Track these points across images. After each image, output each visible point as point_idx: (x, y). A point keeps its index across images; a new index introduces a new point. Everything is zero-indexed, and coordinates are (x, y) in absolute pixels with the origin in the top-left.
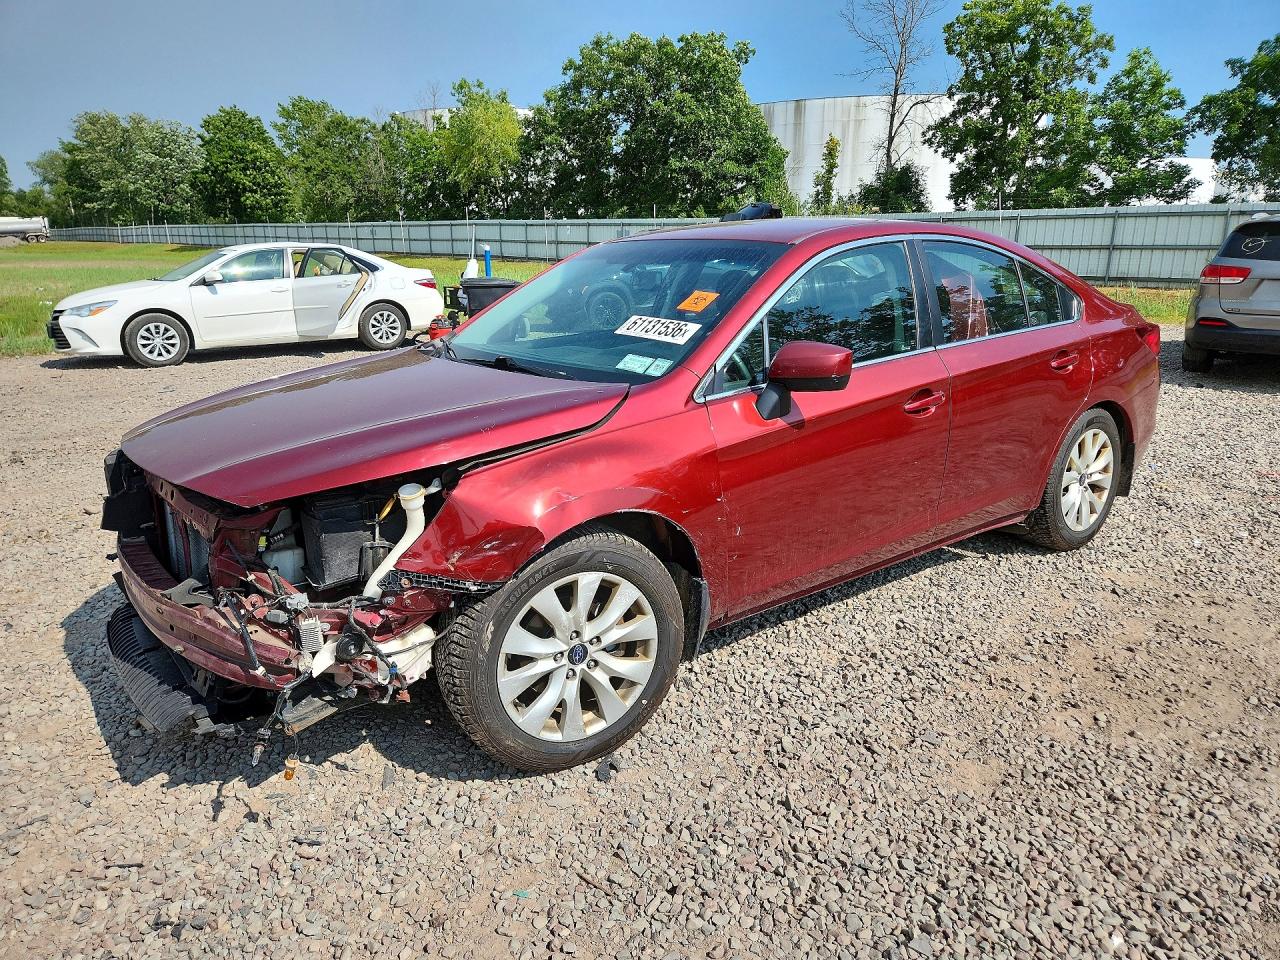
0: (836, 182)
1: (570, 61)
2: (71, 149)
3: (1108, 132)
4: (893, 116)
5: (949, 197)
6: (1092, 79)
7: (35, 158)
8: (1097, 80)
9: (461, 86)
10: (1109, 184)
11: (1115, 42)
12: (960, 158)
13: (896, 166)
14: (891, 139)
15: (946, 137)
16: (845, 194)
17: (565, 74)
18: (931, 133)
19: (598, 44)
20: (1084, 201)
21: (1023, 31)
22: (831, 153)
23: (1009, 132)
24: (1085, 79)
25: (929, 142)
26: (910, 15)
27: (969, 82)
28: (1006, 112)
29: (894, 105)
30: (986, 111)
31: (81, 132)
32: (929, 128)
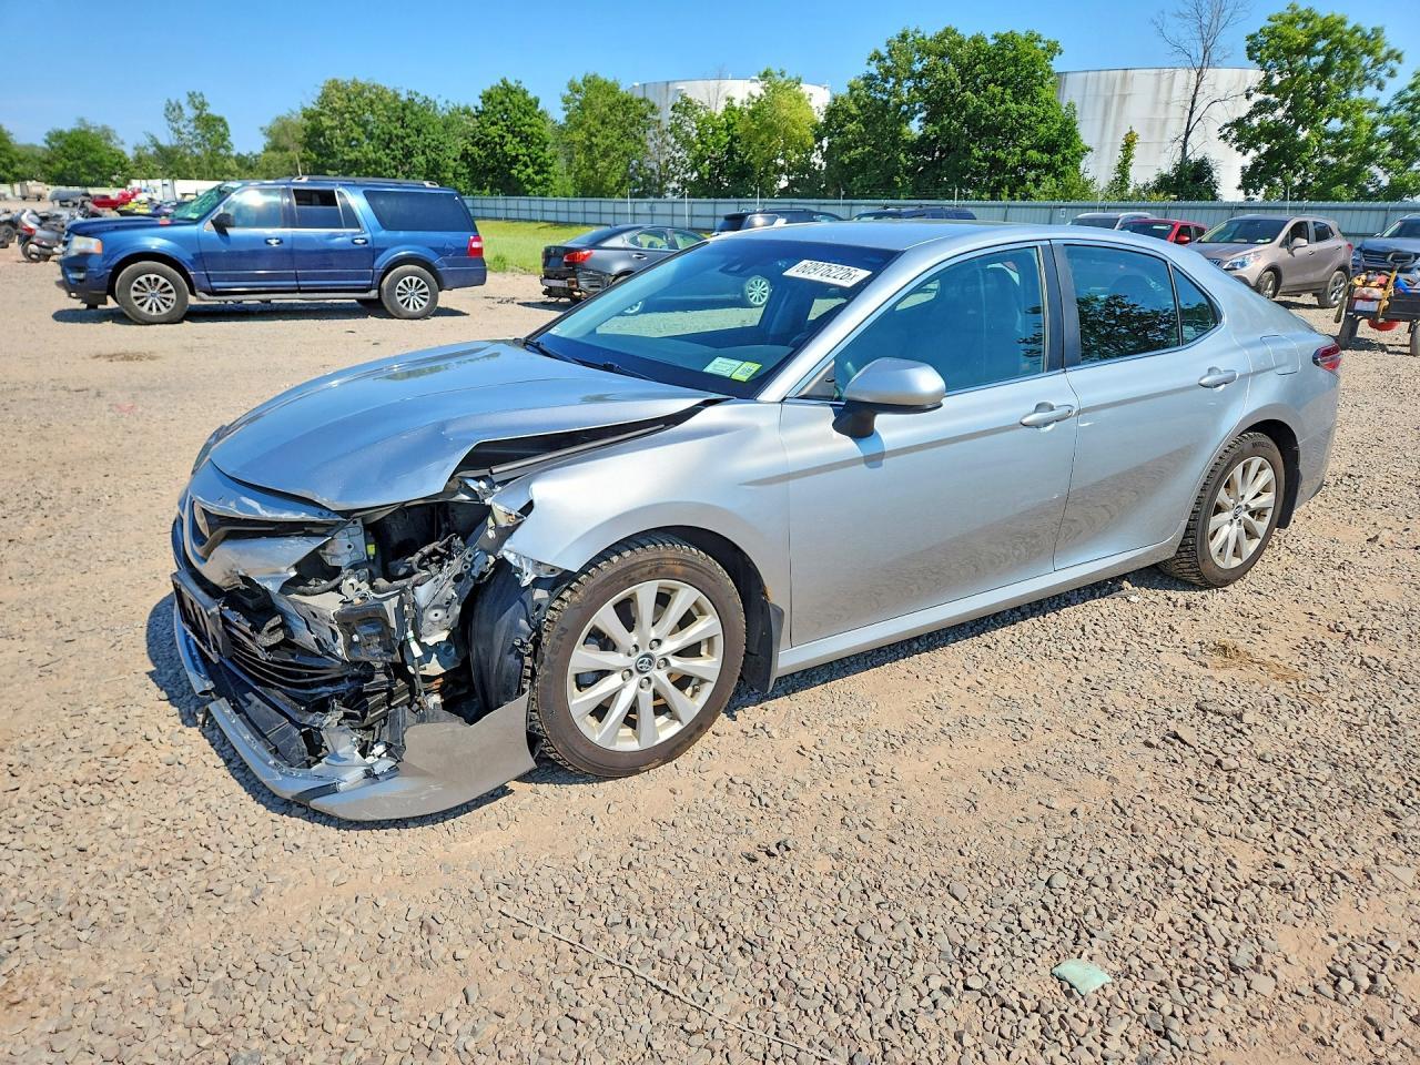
0: (1132, 172)
1: (876, 52)
2: (309, 115)
3: (1390, 137)
4: (1191, 113)
5: (1239, 188)
6: (1380, 87)
7: (267, 123)
8: (1386, 87)
9: (766, 75)
10: (1385, 182)
11: (1404, 57)
12: (1253, 153)
13: (1190, 158)
14: (1188, 133)
15: (1241, 133)
16: (1141, 182)
17: (869, 64)
18: (1227, 130)
19: (904, 37)
20: (1364, 195)
21: (1320, 45)
22: (1128, 146)
23: (1299, 131)
24: (1374, 87)
25: (1225, 137)
26: (1215, 22)
27: (1267, 86)
28: (1300, 116)
29: (1193, 104)
30: (1280, 112)
31: (325, 99)
32: (1226, 126)
